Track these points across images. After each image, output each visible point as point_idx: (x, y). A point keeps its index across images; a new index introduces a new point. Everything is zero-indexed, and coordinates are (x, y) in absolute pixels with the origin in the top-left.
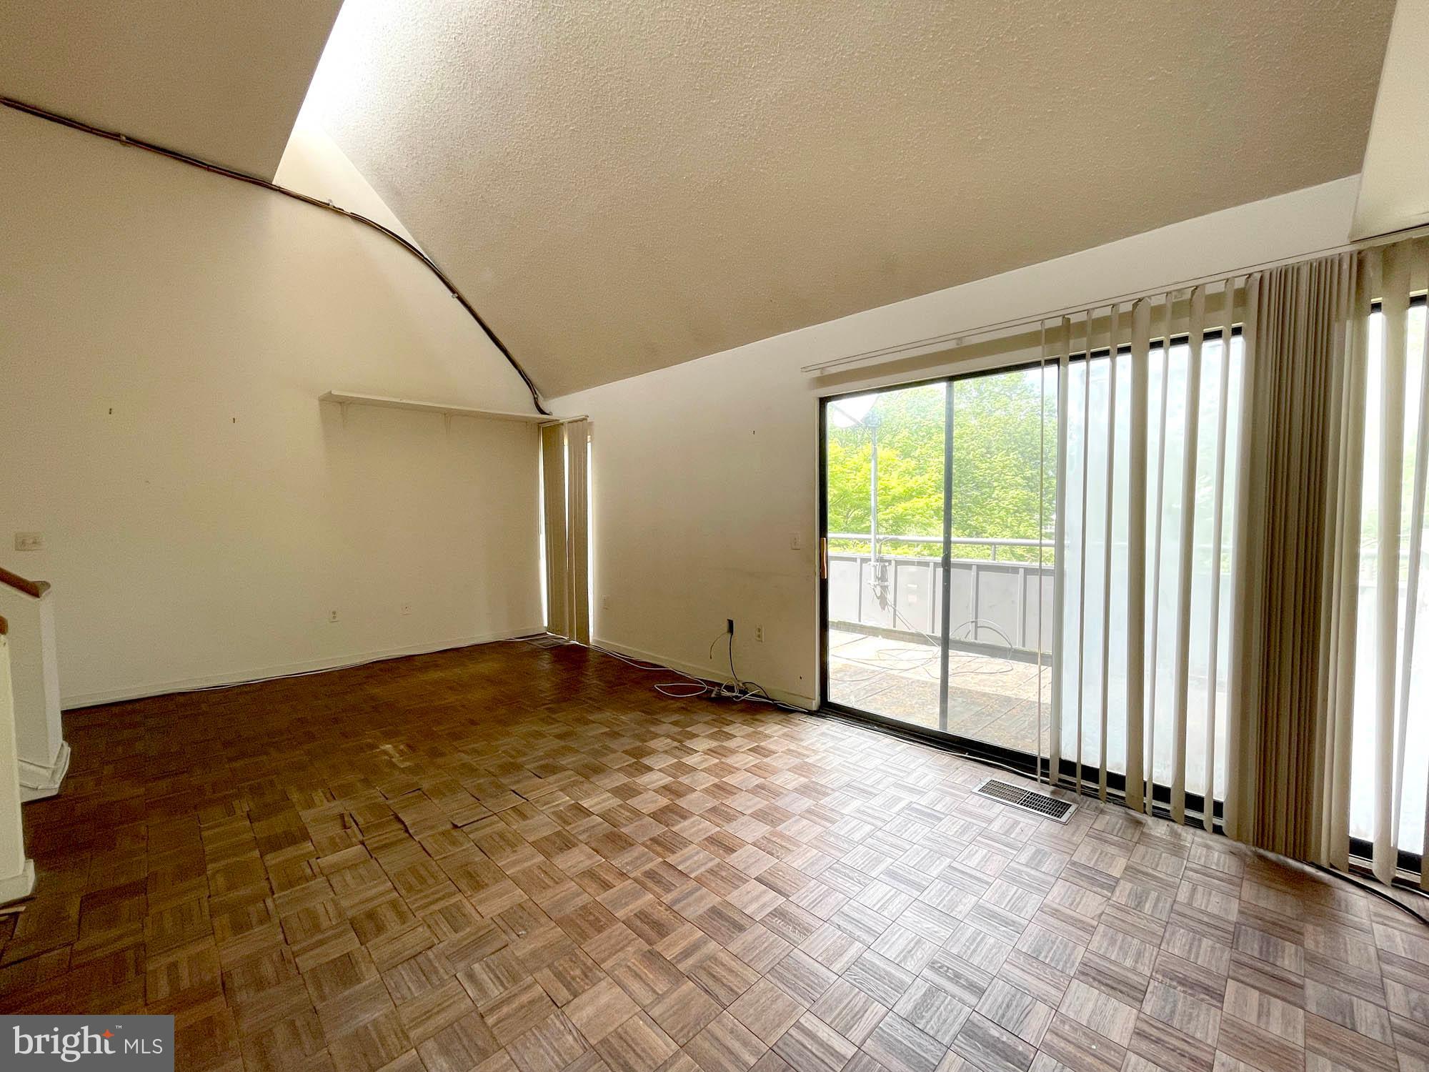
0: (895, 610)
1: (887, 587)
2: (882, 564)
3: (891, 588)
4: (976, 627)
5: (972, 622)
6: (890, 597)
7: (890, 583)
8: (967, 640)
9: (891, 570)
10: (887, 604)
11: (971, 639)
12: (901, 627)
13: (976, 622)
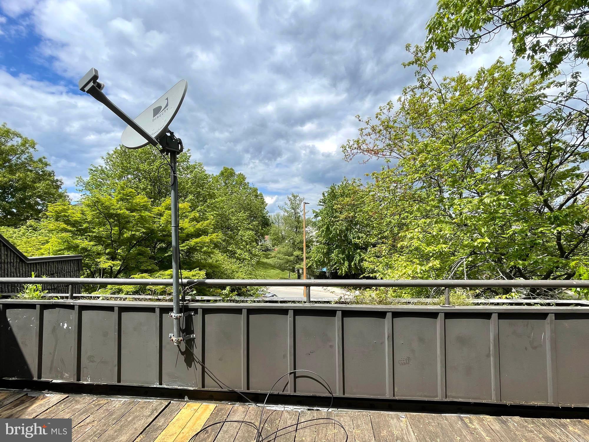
0: (203, 368)
1: (193, 339)
2: (187, 314)
3: (198, 342)
4: (295, 378)
5: (291, 373)
6: (197, 352)
7: (197, 335)
8: (285, 393)
9: (197, 320)
10: (193, 359)
11: (289, 391)
12: (211, 386)
13: (295, 373)
